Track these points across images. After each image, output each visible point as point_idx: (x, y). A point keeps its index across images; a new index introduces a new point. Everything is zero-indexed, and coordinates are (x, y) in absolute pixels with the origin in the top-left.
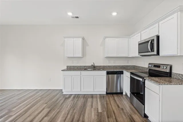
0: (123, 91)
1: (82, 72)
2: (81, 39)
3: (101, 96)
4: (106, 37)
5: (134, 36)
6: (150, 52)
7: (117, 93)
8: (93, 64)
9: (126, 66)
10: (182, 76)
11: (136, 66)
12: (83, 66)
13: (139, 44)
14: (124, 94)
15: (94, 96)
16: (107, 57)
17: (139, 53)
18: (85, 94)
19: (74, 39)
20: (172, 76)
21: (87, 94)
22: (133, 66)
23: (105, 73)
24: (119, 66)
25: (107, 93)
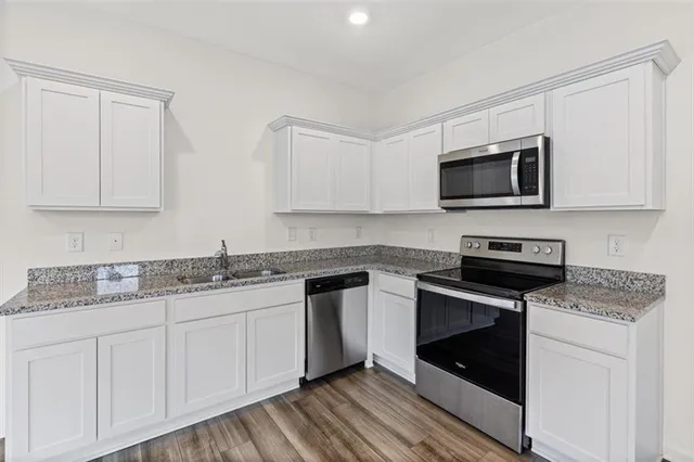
3: (289, 408)
4: (290, 122)
5: (403, 131)
9: (353, 248)
10: (610, 276)
12: (160, 263)
14: (369, 364)
15: (249, 417)
17: (442, 198)
18: (193, 427)
20: (568, 277)
21: (206, 423)
22: (375, 247)
24: (331, 250)
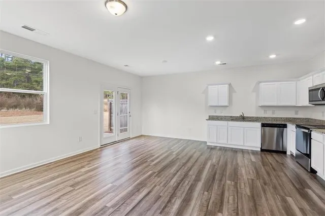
0: (286, 149)
1: (229, 122)
2: (227, 86)
3: (254, 153)
4: (260, 82)
5: (305, 78)
6: (320, 101)
7: (277, 152)
8: (242, 114)
11: (312, 119)
13: (310, 91)
14: (288, 153)
16: (262, 107)
17: (310, 101)
19: (219, 86)
22: (306, 119)
23: (259, 125)
25: (262, 150)
